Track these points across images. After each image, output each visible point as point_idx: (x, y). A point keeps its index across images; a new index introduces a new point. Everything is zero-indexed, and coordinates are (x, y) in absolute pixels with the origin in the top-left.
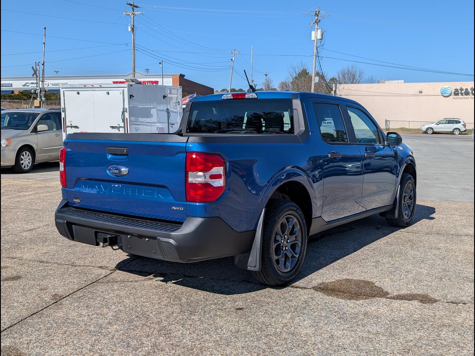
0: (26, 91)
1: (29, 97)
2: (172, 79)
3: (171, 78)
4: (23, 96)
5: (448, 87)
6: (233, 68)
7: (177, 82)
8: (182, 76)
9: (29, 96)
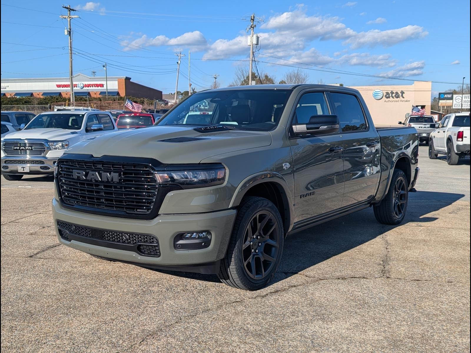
2: (117, 82)
5: (380, 90)
6: (179, 71)
7: (122, 85)
8: (127, 79)
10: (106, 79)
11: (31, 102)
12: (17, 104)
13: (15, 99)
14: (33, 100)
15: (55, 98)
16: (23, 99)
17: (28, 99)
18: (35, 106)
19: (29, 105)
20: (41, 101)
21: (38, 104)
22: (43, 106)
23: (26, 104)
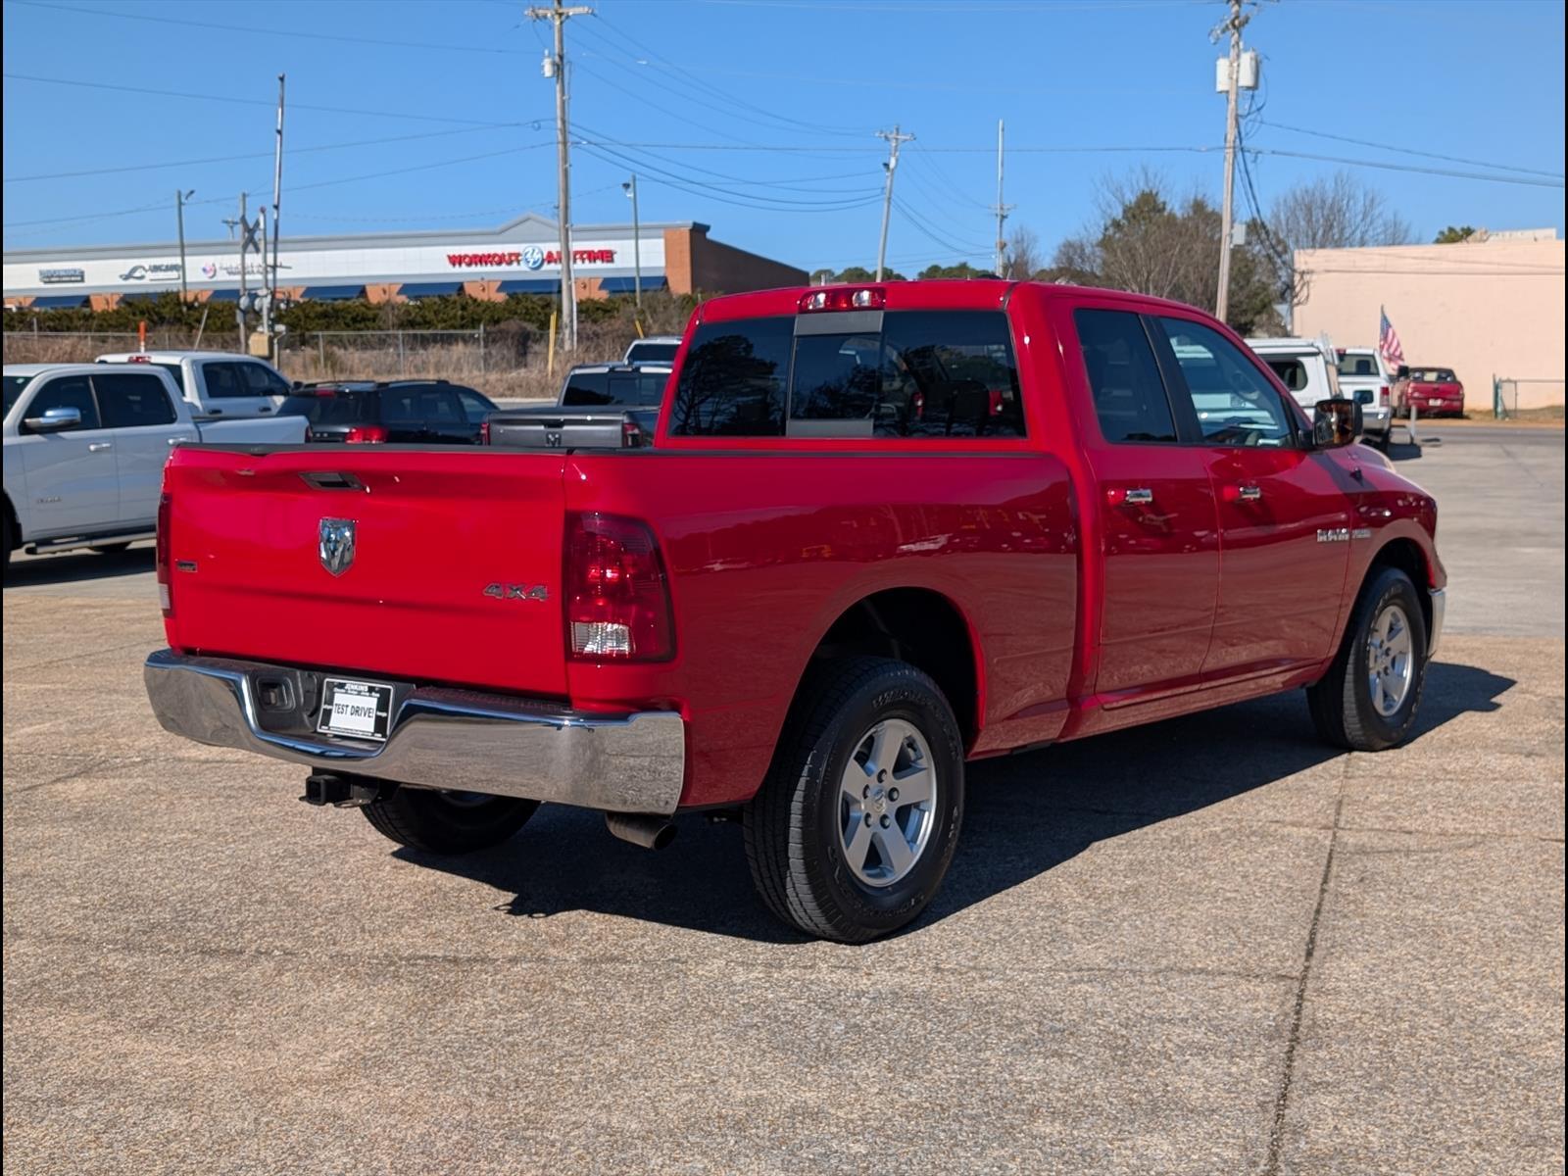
0: (146, 296)
1: (155, 318)
2: (662, 241)
3: (659, 237)
4: (134, 314)
6: (889, 198)
7: (681, 252)
8: (698, 231)
9: (157, 314)
10: (633, 233)
11: (374, 320)
12: (327, 328)
13: (319, 309)
14: (381, 313)
15: (455, 302)
16: (346, 310)
17: (363, 309)
18: (391, 332)
19: (368, 329)
20: (410, 314)
21: (402, 326)
22: (419, 332)
23: (358, 325)
